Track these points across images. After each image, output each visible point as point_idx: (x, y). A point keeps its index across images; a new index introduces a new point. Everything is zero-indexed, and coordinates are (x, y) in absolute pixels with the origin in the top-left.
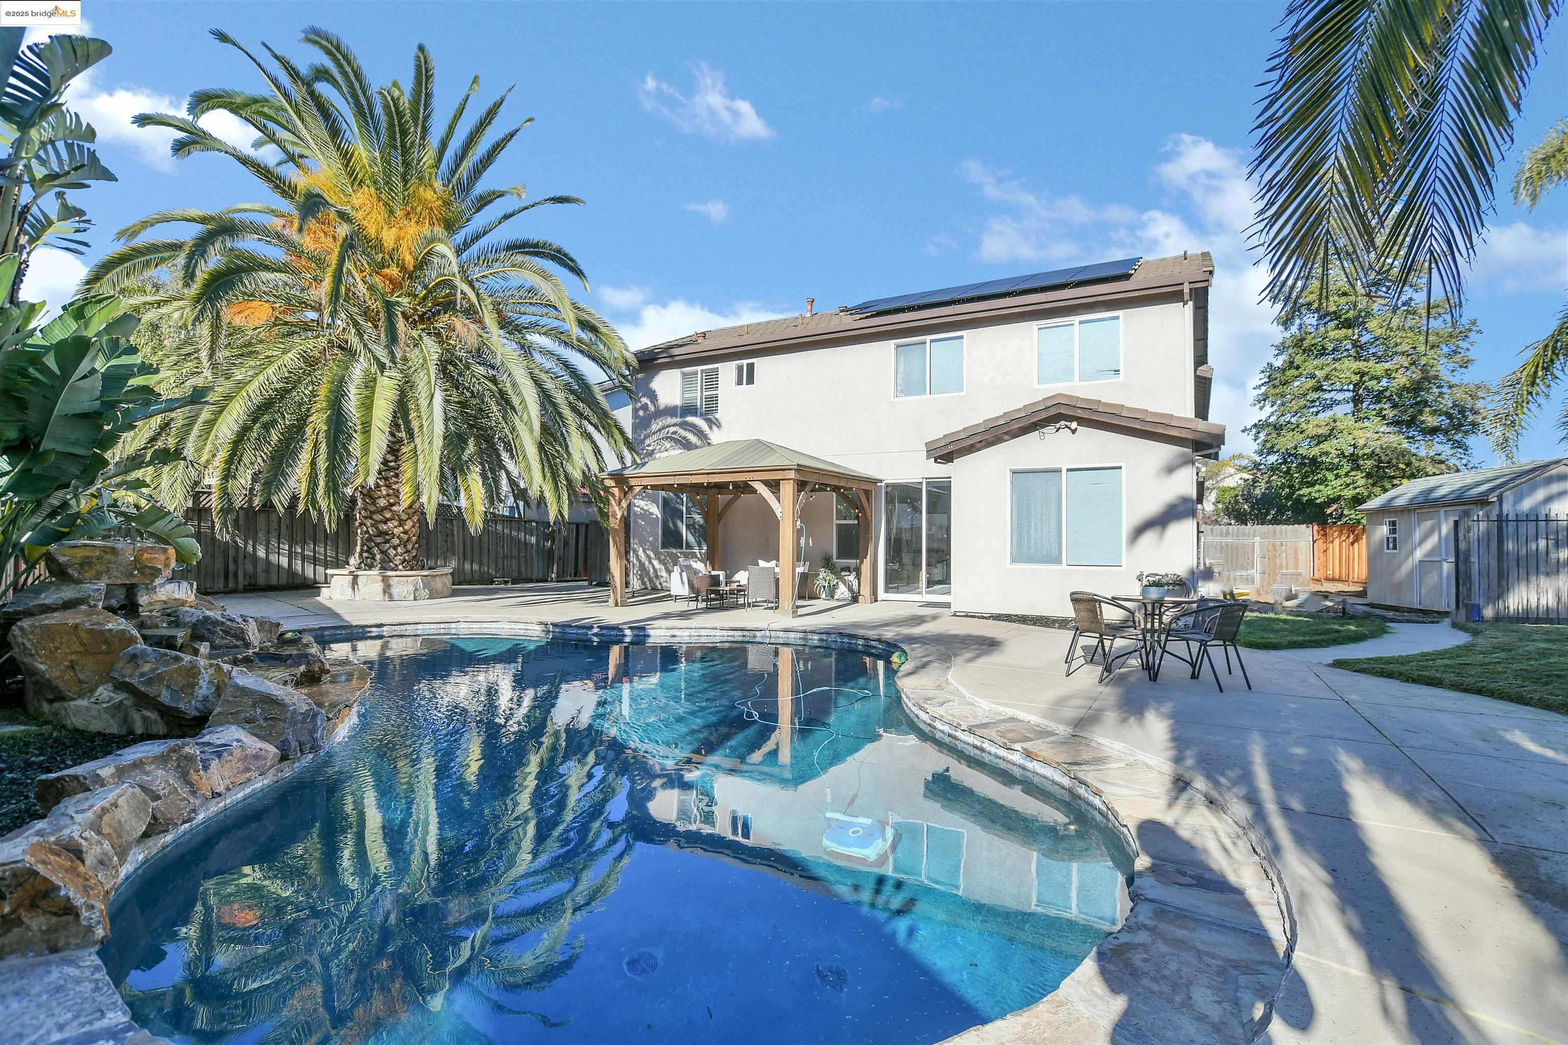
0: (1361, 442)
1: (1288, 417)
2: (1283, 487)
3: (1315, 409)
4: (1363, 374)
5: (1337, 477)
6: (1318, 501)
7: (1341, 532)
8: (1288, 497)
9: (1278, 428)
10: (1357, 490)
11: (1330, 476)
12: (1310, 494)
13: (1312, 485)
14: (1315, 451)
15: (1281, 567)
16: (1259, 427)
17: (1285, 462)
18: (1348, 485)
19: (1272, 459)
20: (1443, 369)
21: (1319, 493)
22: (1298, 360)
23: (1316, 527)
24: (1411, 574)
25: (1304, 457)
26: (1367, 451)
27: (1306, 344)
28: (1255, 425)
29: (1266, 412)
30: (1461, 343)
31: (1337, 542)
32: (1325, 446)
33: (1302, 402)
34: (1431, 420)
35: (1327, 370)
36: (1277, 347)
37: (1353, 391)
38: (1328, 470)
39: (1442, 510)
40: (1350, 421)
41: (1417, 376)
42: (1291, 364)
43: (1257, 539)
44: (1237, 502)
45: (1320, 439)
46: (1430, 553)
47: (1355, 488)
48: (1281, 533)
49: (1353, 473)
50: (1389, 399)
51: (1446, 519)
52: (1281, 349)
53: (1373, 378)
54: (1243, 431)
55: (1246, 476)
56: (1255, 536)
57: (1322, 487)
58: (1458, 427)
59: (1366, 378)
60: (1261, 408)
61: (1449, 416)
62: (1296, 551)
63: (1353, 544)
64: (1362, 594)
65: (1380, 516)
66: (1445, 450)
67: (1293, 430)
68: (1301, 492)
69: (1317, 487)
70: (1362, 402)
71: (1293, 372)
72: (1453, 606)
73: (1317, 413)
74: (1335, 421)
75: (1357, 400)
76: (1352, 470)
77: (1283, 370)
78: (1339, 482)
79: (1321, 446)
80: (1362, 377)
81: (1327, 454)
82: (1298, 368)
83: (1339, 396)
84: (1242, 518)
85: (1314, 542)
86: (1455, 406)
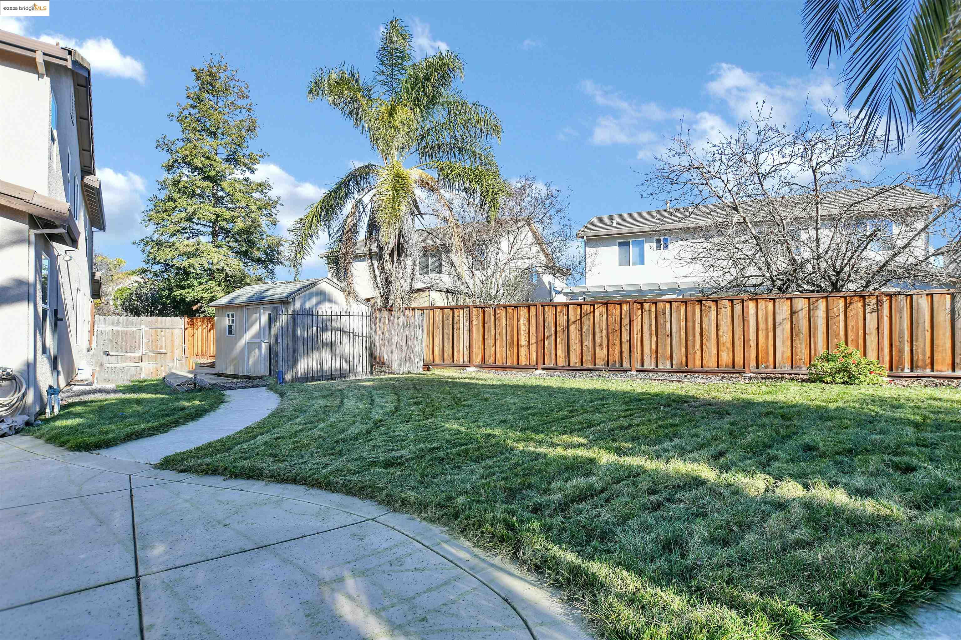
0: (215, 261)
1: (166, 237)
2: (164, 289)
3: (187, 235)
4: (218, 216)
5: (200, 284)
6: (188, 299)
7: (203, 322)
8: (168, 297)
9: (159, 244)
10: (213, 294)
11: (196, 283)
12: (181, 294)
13: (183, 288)
14: (185, 264)
15: (161, 348)
16: (145, 242)
17: (166, 271)
18: (207, 290)
19: (157, 268)
20: (264, 222)
21: (189, 295)
22: (175, 195)
23: (186, 319)
24: (242, 351)
25: (179, 268)
26: (218, 267)
27: (181, 185)
28: (143, 240)
29: (150, 230)
30: (273, 210)
31: (200, 328)
32: (192, 261)
33: (177, 228)
34: (257, 254)
35: (195, 207)
36: (160, 183)
37: (213, 227)
38: (195, 278)
39: (262, 307)
40: (210, 246)
41: (249, 223)
42: (170, 199)
43: (143, 327)
44: (131, 299)
45: (189, 255)
46: (254, 337)
47: (211, 292)
48: (161, 322)
49: (210, 282)
50: (233, 236)
51: (264, 313)
52: (163, 185)
53: (224, 220)
54: (133, 244)
55: (138, 278)
56: (141, 324)
57: (190, 290)
58: (271, 261)
59: (220, 219)
60: (147, 226)
61: (266, 253)
62: (172, 336)
63: (210, 330)
64: (212, 365)
65: (224, 310)
66: (263, 272)
67: (170, 247)
68: (176, 294)
69: (187, 290)
70: (218, 236)
71: (171, 203)
72: (267, 373)
73: (189, 238)
74: (199, 244)
75: (214, 234)
76: (210, 279)
77: (164, 201)
78: (202, 287)
79: (189, 260)
80: (217, 217)
81: (193, 266)
82: (175, 201)
83: (203, 229)
84: (135, 312)
85: (185, 330)
86: (269, 247)
